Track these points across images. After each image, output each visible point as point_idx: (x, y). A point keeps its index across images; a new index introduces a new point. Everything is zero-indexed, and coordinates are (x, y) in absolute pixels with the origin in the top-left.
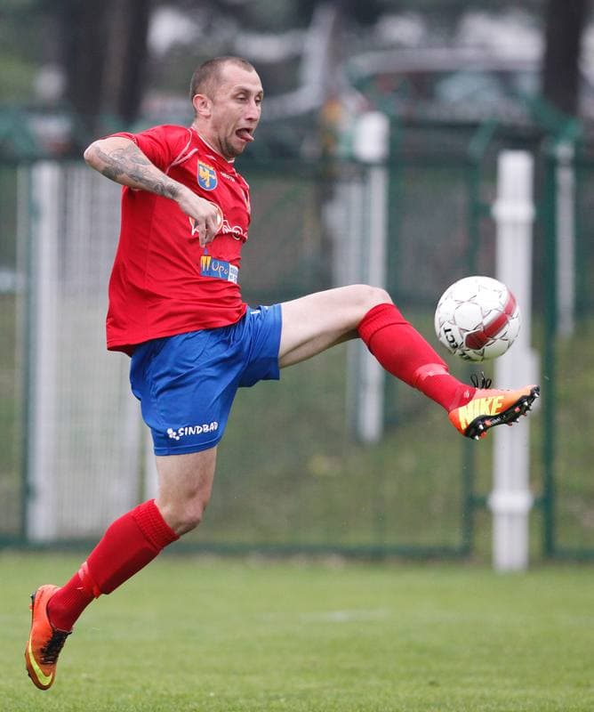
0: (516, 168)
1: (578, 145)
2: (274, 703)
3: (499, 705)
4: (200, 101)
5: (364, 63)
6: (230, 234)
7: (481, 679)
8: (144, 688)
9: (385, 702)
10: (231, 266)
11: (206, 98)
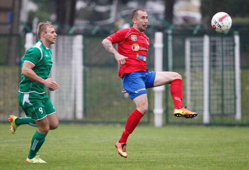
0: (159, 36)
1: (173, 30)
2: (105, 157)
3: (156, 157)
4: (134, 20)
5: (125, 12)
6: (142, 50)
7: (152, 151)
8: (76, 154)
9: (130, 157)
10: (144, 57)
11: (135, 19)
